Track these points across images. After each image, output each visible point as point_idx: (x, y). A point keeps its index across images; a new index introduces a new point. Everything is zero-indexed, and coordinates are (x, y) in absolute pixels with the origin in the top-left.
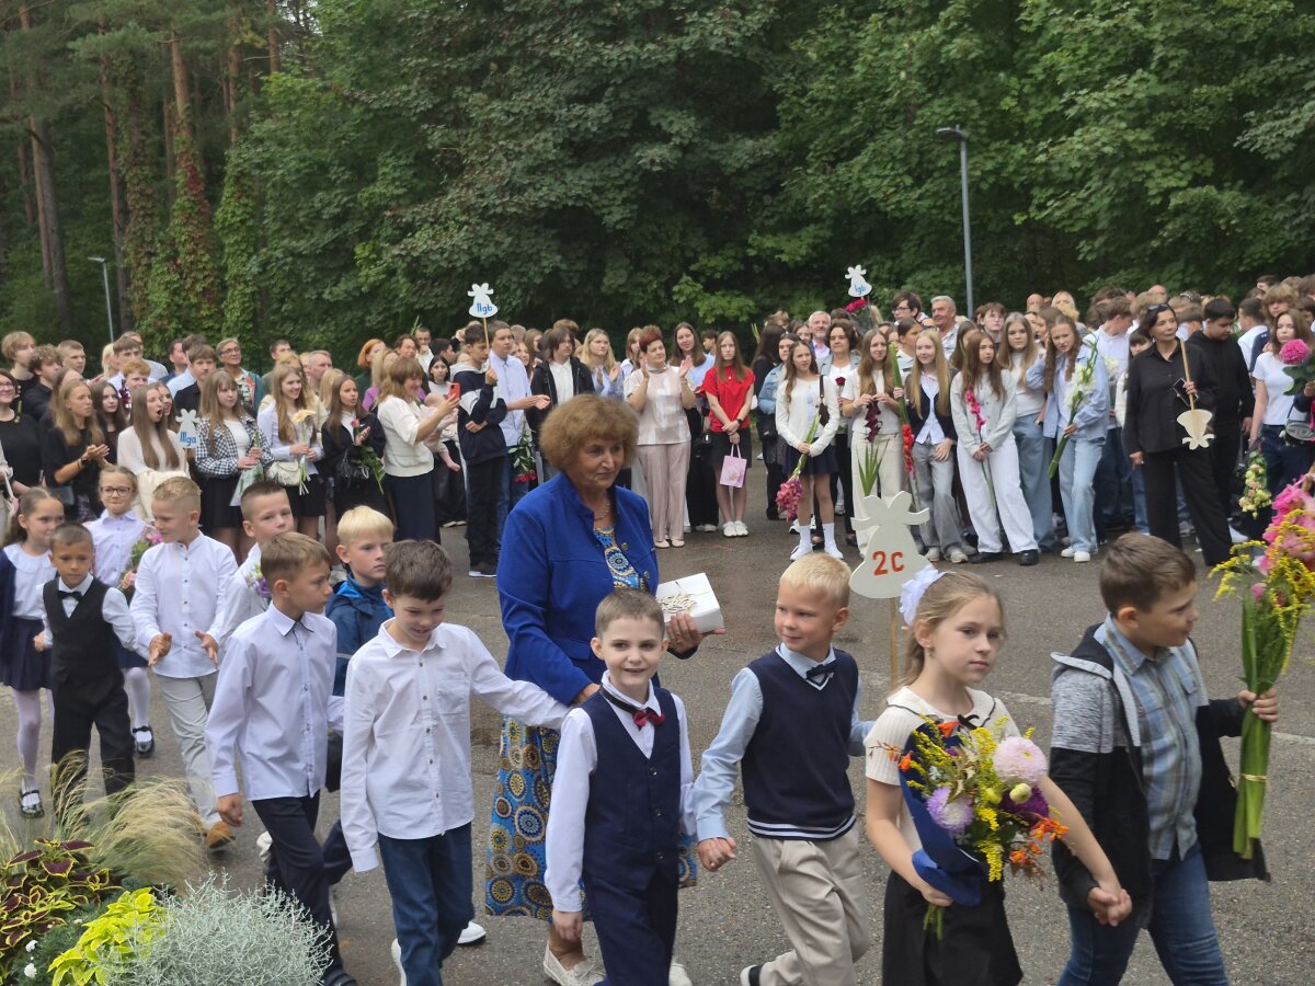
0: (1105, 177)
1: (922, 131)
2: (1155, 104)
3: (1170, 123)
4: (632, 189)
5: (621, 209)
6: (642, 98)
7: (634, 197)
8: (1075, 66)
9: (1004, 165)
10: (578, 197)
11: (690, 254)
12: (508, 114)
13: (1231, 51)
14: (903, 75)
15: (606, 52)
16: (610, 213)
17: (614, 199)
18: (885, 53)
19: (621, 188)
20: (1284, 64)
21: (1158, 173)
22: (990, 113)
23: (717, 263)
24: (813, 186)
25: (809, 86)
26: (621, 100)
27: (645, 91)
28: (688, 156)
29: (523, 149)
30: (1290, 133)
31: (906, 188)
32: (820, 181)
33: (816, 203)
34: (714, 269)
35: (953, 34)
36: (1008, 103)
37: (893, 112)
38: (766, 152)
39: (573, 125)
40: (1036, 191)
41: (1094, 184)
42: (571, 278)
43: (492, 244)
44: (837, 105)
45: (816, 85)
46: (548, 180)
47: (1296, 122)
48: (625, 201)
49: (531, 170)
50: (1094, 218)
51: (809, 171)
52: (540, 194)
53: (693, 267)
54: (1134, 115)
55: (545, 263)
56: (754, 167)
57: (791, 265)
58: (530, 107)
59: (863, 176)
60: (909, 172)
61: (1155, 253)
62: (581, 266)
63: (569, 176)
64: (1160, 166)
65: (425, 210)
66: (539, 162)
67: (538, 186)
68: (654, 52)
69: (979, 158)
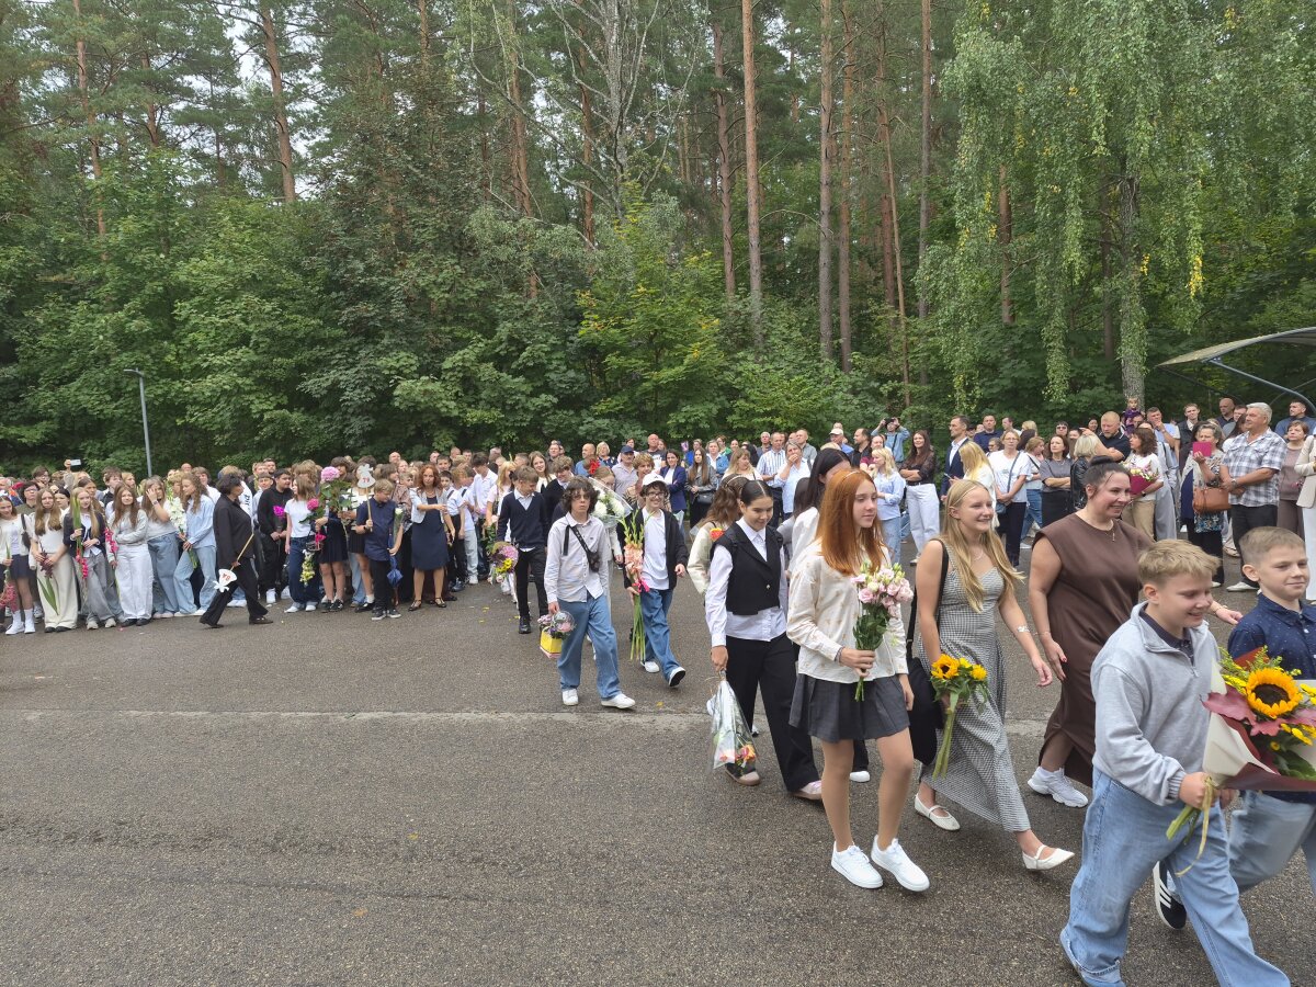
0: (228, 403)
1: (116, 370)
2: (254, 365)
3: (262, 377)
8: (208, 342)
9: (168, 392)
13: (293, 342)
14: (101, 337)
18: (90, 324)
20: (320, 350)
21: (257, 401)
22: (159, 363)
24: (43, 398)
25: (38, 339)
30: (325, 385)
31: (106, 402)
32: (48, 395)
33: (45, 407)
35: (134, 317)
36: (169, 358)
37: (97, 359)
38: (6, 376)
40: (188, 407)
41: (222, 404)
44: (58, 351)
45: (43, 339)
47: (327, 379)
50: (222, 423)
51: (40, 389)
54: (241, 370)
57: (30, 445)
59: (77, 393)
60: (109, 393)
61: (259, 443)
64: (258, 398)
69: (154, 388)
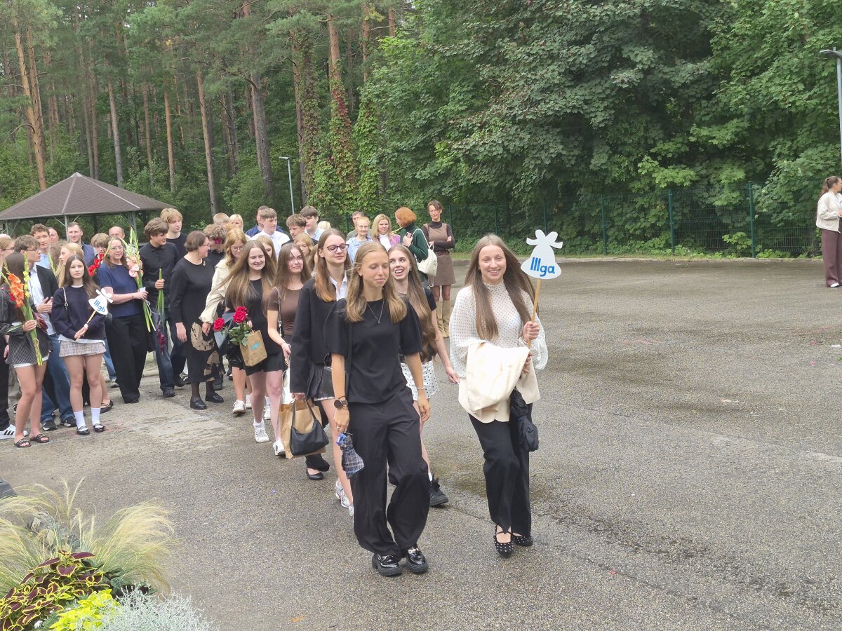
1: (810, 52)
4: (611, 100)
5: (603, 114)
6: (618, 39)
7: (612, 105)
10: (574, 107)
11: (650, 142)
12: (529, 55)
14: (796, 15)
15: (593, 10)
16: (596, 116)
17: (598, 107)
19: (603, 99)
23: (669, 147)
25: (732, 26)
26: (603, 41)
27: (620, 35)
28: (649, 77)
29: (538, 77)
31: (799, 92)
32: (739, 89)
33: (736, 104)
34: (667, 151)
37: (791, 41)
38: (701, 72)
39: (571, 60)
42: (570, 160)
43: (517, 140)
44: (752, 38)
45: (737, 25)
46: (554, 96)
48: (606, 108)
49: (543, 91)
51: (732, 83)
52: (549, 106)
53: (653, 150)
55: (552, 151)
56: (693, 82)
57: (720, 147)
58: (543, 50)
59: (769, 84)
60: (803, 81)
62: (576, 152)
63: (568, 93)
65: (476, 119)
66: (548, 85)
67: (547, 101)
68: (624, 9)
